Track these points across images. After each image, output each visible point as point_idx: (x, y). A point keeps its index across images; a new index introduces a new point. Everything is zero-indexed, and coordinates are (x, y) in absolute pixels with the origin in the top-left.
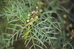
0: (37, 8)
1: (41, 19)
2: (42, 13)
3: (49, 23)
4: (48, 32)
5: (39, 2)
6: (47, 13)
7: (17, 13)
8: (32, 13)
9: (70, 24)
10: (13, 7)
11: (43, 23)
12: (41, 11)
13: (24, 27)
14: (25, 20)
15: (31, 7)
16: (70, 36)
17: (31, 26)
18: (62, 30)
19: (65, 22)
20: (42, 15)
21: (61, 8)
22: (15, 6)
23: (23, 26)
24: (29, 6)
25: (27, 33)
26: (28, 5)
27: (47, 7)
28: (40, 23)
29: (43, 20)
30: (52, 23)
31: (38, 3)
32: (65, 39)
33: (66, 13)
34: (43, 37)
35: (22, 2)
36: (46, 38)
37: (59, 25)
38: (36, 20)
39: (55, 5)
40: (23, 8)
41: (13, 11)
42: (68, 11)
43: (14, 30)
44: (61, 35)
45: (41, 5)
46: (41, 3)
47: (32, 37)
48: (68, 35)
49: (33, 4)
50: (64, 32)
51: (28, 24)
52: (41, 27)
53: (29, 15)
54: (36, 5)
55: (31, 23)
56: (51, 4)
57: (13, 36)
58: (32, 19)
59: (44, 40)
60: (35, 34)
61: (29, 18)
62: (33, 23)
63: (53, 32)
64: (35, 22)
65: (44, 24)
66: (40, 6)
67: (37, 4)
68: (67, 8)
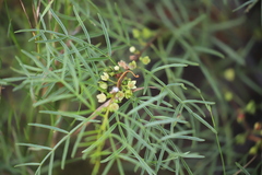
0: (132, 49)
1: (145, 88)
2: (149, 67)
4: (173, 135)
5: (141, 31)
6: (166, 67)
7: (64, 70)
8: (116, 68)
9: (247, 102)
10: (49, 48)
11: (155, 103)
12: (146, 60)
14: (89, 96)
15: (110, 49)
17: (111, 114)
18: (221, 124)
19: (229, 96)
20: (149, 75)
21: (216, 48)
22: (58, 45)
24: (104, 45)
25: (100, 141)
26: (100, 41)
28: (143, 105)
29: (155, 92)
30: (184, 102)
31: (136, 33)
32: (231, 154)
33: (233, 65)
35: (81, 32)
36: (166, 155)
37: (209, 108)
38: (128, 94)
39: (195, 36)
40: (82, 53)
41: (49, 63)
42: (239, 57)
43: (54, 129)
44: (218, 139)
45: (147, 40)
46: (147, 33)
47: (117, 154)
48: (241, 139)
49: (120, 38)
50: (228, 130)
51: (102, 109)
52: (148, 118)
53: (105, 77)
54: (128, 41)
55: (113, 106)
57: (52, 150)
58: (116, 89)
60: (127, 144)
61: (104, 86)
62: (120, 105)
64: (125, 100)
65: (157, 107)
66: (143, 44)
67: (131, 36)
68: (236, 49)
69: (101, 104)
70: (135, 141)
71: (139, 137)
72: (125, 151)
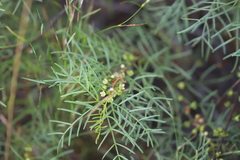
0: (123, 66)
1: (130, 90)
2: (133, 77)
3: (148, 100)
4: (146, 118)
5: (128, 56)
6: (143, 77)
7: (80, 77)
8: (113, 77)
9: (191, 102)
10: (72, 63)
11: (136, 98)
12: (131, 73)
13: (96, 108)
14: (96, 92)
15: (109, 66)
16: (192, 127)
17: (108, 104)
18: (175, 115)
19: (181, 98)
20: (132, 82)
21: (173, 68)
22: (77, 62)
23: (93, 105)
24: (105, 64)
25: (101, 120)
26: (103, 61)
27: (143, 65)
28: (128, 99)
29: (135, 92)
30: (154, 99)
31: (125, 57)
32: (181, 133)
33: (184, 80)
34: (134, 128)
35: (92, 55)
36: (142, 130)
37: (169, 103)
38: (119, 92)
39: (161, 61)
40: (92, 67)
41: (71, 72)
42: (187, 75)
43: (74, 112)
44: (174, 124)
45: (132, 62)
46: (132, 57)
47: (112, 129)
48: (187, 124)
49: (115, 59)
50: (179, 119)
51: (103, 101)
52: (131, 108)
53: (106, 81)
54: (120, 62)
55: (110, 99)
56: (152, 59)
57: (72, 125)
58: (112, 89)
59: (137, 135)
60: (118, 123)
61: (105, 87)
62: (114, 99)
63: (156, 118)
64: (117, 96)
65: (137, 101)
66: (129, 64)
67: (123, 60)
68: (186, 70)
69: (102, 98)
70: (123, 122)
71: (125, 119)
72: (117, 128)
